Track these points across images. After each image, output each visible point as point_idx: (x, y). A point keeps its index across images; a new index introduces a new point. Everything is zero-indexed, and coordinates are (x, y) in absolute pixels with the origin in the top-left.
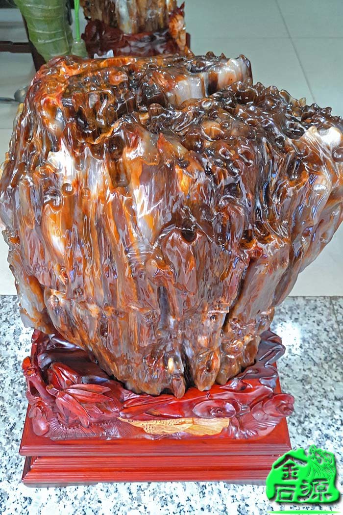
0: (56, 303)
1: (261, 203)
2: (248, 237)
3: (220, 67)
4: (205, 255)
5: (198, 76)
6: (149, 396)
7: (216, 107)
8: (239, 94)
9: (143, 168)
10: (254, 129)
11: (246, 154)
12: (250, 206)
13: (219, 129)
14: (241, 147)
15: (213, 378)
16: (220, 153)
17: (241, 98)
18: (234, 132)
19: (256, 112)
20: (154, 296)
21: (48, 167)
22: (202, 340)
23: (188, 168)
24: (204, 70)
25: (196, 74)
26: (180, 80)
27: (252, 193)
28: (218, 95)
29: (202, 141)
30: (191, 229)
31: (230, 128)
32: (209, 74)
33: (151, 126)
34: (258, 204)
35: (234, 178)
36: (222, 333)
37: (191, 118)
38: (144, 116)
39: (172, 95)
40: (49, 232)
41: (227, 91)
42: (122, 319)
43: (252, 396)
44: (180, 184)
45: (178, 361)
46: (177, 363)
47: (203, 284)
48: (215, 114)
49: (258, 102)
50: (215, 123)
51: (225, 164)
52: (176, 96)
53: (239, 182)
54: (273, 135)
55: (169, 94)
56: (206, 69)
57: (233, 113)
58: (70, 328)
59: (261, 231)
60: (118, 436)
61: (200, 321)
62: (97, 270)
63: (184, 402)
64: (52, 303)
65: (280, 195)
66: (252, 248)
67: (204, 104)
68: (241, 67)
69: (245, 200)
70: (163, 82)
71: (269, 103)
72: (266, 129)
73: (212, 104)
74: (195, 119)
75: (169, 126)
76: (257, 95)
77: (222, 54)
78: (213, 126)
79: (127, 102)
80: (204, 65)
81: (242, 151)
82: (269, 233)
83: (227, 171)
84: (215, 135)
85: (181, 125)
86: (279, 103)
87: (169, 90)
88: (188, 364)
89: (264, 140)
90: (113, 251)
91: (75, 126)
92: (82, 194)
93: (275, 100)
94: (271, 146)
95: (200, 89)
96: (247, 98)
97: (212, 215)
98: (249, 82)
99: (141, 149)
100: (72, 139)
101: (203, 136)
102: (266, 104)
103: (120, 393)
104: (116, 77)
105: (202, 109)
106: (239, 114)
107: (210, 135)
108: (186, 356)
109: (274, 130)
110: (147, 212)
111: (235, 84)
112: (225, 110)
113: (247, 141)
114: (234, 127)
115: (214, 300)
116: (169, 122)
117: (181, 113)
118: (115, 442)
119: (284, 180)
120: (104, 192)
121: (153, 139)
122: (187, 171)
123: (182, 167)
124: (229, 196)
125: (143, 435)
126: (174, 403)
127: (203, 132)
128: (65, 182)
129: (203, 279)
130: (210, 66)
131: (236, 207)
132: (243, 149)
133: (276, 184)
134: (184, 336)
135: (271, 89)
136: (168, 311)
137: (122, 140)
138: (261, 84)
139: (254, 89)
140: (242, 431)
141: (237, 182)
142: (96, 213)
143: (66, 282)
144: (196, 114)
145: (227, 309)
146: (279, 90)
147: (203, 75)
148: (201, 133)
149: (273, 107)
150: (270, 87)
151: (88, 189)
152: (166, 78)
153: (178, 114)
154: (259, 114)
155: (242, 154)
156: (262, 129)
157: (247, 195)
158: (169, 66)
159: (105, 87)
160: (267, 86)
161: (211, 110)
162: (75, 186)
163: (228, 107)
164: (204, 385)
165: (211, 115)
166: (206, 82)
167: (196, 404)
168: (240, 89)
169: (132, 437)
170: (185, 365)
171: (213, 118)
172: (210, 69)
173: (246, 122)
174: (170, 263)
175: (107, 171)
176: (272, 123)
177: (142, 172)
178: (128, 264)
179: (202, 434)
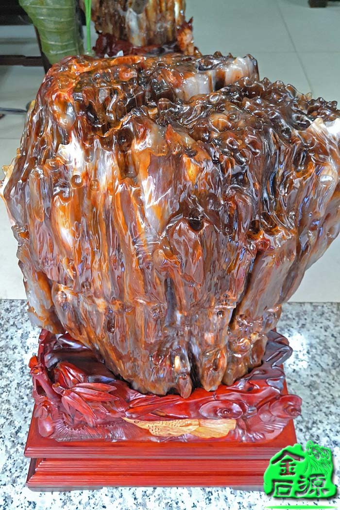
0: (64, 299)
1: (268, 194)
2: (255, 228)
3: (228, 65)
4: (212, 244)
5: (206, 74)
6: (155, 396)
7: (223, 101)
8: (245, 89)
9: (151, 159)
10: (261, 120)
11: (253, 143)
12: (257, 196)
13: (226, 121)
14: (248, 137)
15: (220, 377)
16: (228, 143)
17: (248, 92)
18: (242, 123)
19: (263, 105)
20: (161, 289)
21: (58, 159)
22: (209, 337)
23: (196, 157)
24: (211, 69)
25: (205, 71)
26: (188, 77)
27: (259, 184)
28: (226, 90)
29: (210, 133)
30: (198, 218)
31: (236, 120)
32: (217, 72)
33: (159, 120)
34: (265, 195)
35: (241, 167)
36: (229, 330)
37: (199, 112)
38: (152, 111)
39: (181, 91)
40: (58, 224)
41: (235, 86)
42: (129, 314)
43: (260, 397)
44: (188, 173)
45: (184, 360)
46: (183, 361)
47: (210, 276)
48: (222, 107)
49: (265, 96)
50: (221, 115)
51: (232, 154)
52: (184, 92)
53: (246, 171)
54: (280, 126)
55: (177, 91)
56: (214, 67)
57: (241, 106)
58: (77, 325)
59: (268, 223)
60: (124, 438)
61: (207, 317)
62: (105, 263)
63: (190, 403)
64: (60, 299)
65: (287, 186)
66: (260, 240)
67: (212, 98)
68: (247, 65)
69: (252, 190)
70: (172, 79)
71: (275, 96)
72: (273, 120)
73: (220, 98)
74: (203, 112)
75: (177, 119)
76: (264, 89)
77: (230, 54)
78: (221, 118)
79: (136, 96)
80: (211, 63)
81: (249, 140)
82: (276, 225)
83: (234, 160)
84: (222, 127)
85: (189, 119)
86: (286, 97)
87: (177, 86)
88: (194, 364)
89: (271, 130)
90: (121, 243)
91: (85, 120)
92: (91, 186)
93: (281, 94)
94: (277, 136)
95: (207, 86)
96: (254, 93)
97: (220, 205)
98: (255, 77)
99: (149, 140)
100: (82, 132)
101: (210, 128)
102: (273, 98)
103: (126, 392)
104: (126, 74)
105: (210, 103)
106: (246, 107)
107: (217, 127)
108: (193, 355)
109: (280, 122)
110: (154, 203)
111: (242, 79)
112: (232, 103)
113: (254, 131)
114: (241, 119)
115: (221, 294)
116: (177, 116)
117: (189, 107)
118: (120, 444)
119: (290, 171)
120: (112, 183)
121: (161, 131)
122: (195, 159)
123: (190, 156)
124: (236, 186)
125: (149, 438)
126: (180, 404)
127: (210, 123)
128: (75, 174)
129: (210, 271)
130: (218, 64)
131: (243, 196)
132: (250, 138)
133: (283, 175)
134: (191, 333)
135: (278, 83)
136: (175, 306)
137: (131, 132)
138: (267, 79)
139: (260, 84)
140: (249, 435)
141: (244, 171)
142: (104, 205)
143: (75, 275)
144: (204, 108)
145: (233, 305)
146: (286, 84)
147: (211, 73)
148: (208, 125)
149: (280, 101)
150: (276, 82)
151: (97, 181)
152: (174, 74)
153: (186, 108)
154: (266, 107)
155: (249, 144)
156: (268, 120)
157: (254, 184)
158: (178, 64)
159: (114, 83)
160: (273, 82)
161: (218, 104)
162: (84, 178)
163: (235, 101)
164: (211, 385)
165: (219, 108)
166: (214, 79)
167: (202, 405)
168: (247, 84)
169: (138, 439)
170: (192, 365)
171: (220, 111)
172: (218, 67)
173: (253, 114)
174: (178, 253)
175: (116, 162)
176: (279, 115)
177: (150, 163)
178: (135, 255)
179: (208, 437)
